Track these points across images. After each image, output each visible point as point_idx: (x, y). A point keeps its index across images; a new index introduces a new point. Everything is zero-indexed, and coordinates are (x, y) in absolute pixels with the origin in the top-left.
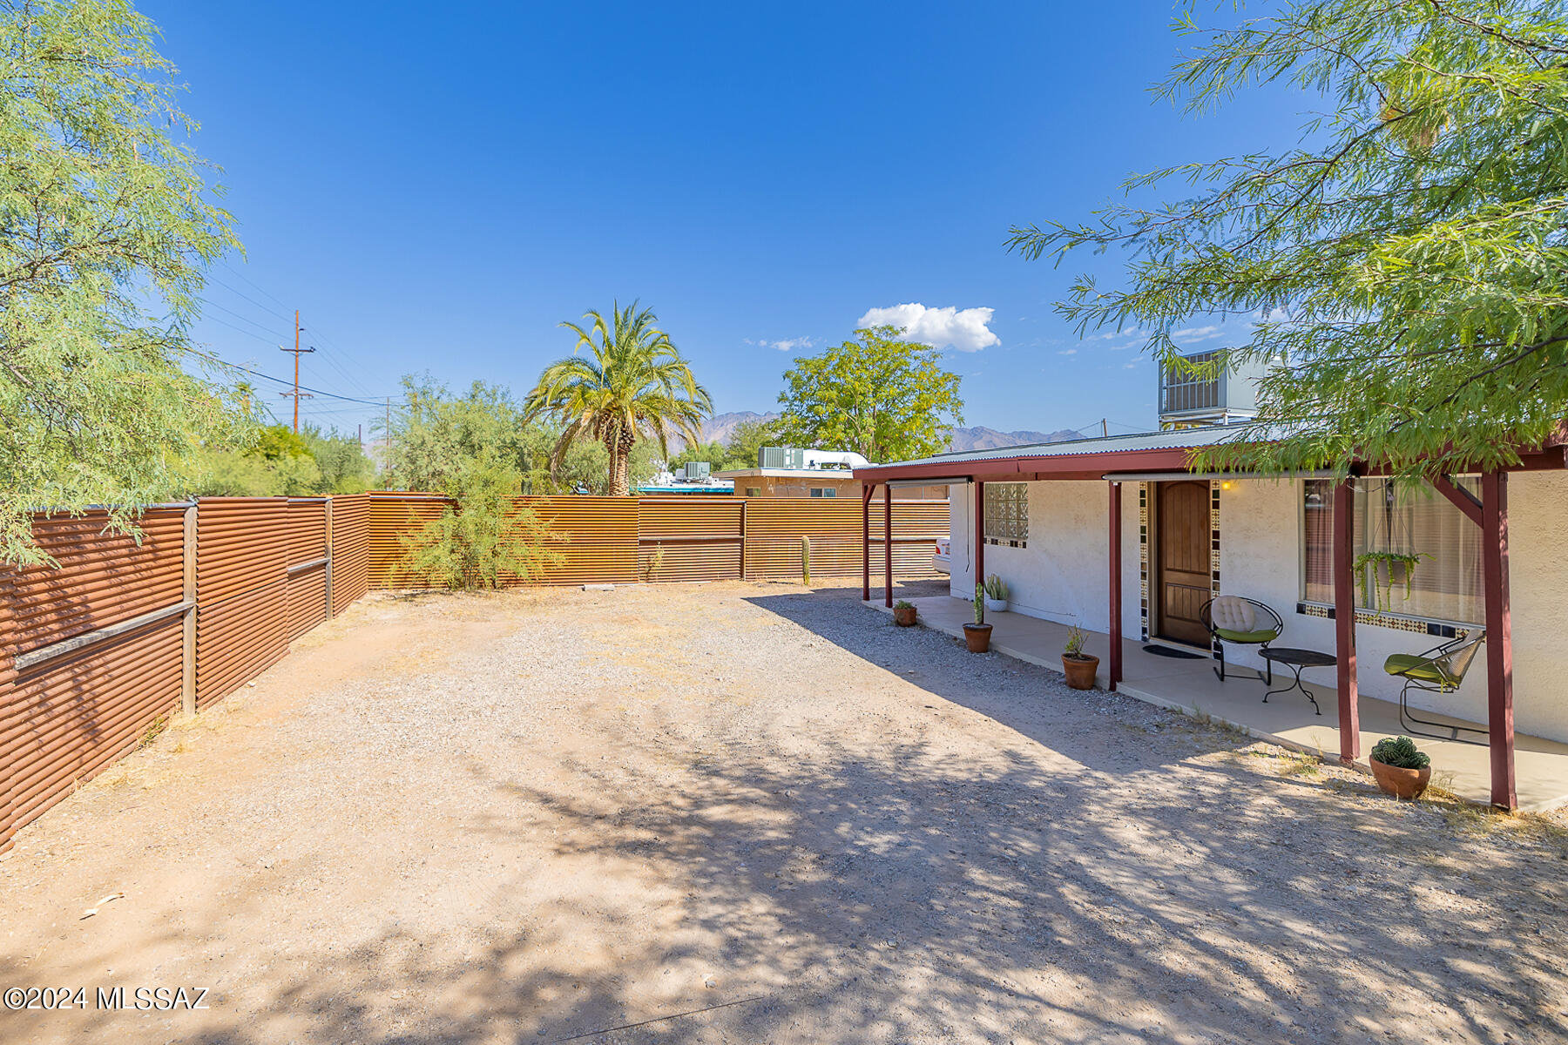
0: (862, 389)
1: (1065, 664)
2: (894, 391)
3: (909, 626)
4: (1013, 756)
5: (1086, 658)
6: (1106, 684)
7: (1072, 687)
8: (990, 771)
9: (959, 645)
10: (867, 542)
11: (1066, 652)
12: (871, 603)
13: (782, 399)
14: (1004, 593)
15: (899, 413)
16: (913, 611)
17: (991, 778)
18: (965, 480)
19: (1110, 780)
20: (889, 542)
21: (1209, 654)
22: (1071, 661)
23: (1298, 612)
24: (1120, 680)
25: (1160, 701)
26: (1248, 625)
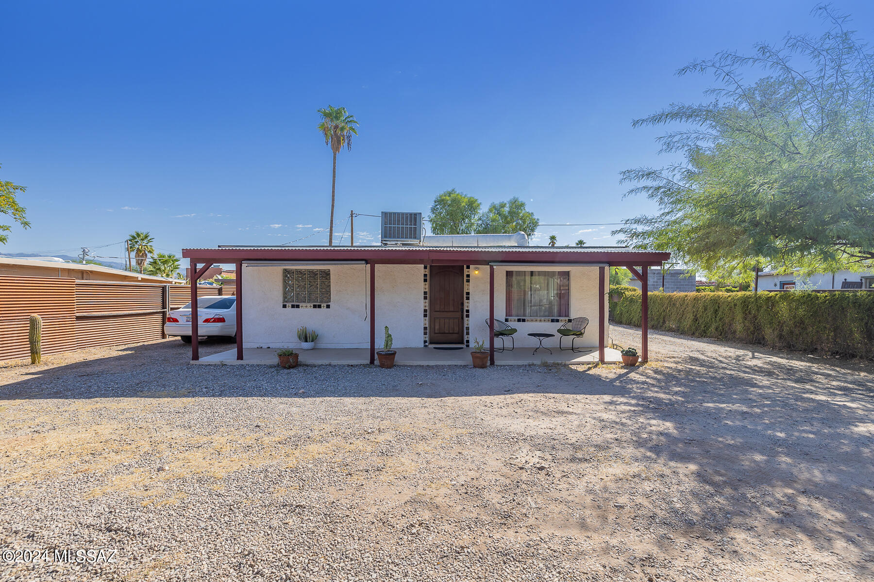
1: (477, 357)
3: (294, 367)
9: (366, 368)
12: (204, 361)
18: (364, 262)
21: (464, 346)
23: (506, 321)
24: (493, 359)
25: (521, 363)
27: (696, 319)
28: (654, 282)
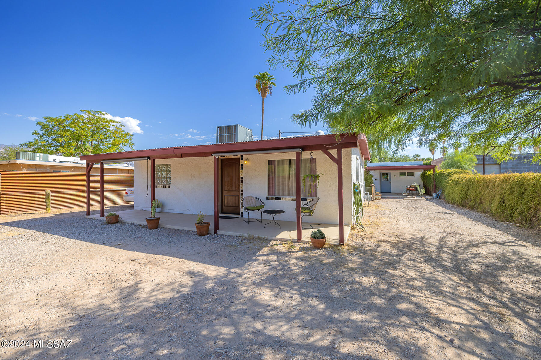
0: (85, 134)
1: (197, 227)
2: (102, 136)
3: (114, 223)
4: (191, 273)
5: (205, 223)
6: (213, 232)
7: (200, 235)
8: (182, 286)
9: (143, 228)
10: (89, 192)
11: (198, 222)
12: (91, 216)
13: (35, 133)
14: (161, 206)
15: (105, 145)
16: (117, 216)
17: (186, 290)
18: (146, 158)
19: (240, 271)
20: (102, 191)
21: (240, 216)
22: (199, 226)
23: (267, 199)
24: (218, 229)
25: (234, 234)
26: (254, 205)
27: (502, 202)
28: (513, 166)
